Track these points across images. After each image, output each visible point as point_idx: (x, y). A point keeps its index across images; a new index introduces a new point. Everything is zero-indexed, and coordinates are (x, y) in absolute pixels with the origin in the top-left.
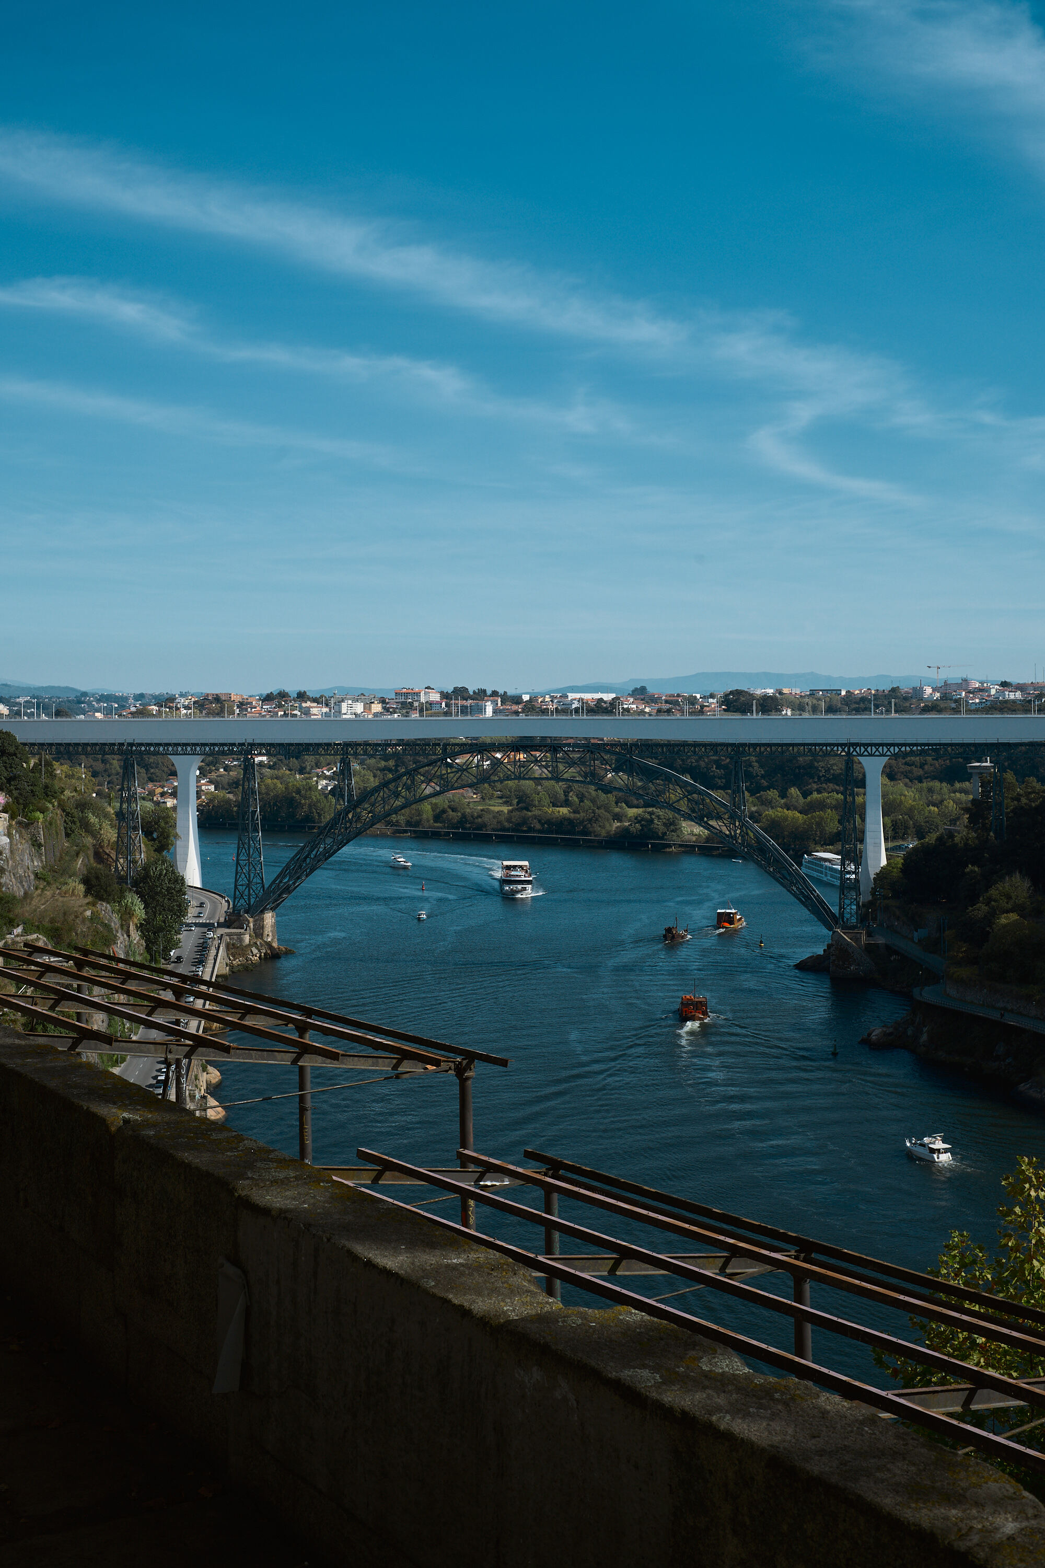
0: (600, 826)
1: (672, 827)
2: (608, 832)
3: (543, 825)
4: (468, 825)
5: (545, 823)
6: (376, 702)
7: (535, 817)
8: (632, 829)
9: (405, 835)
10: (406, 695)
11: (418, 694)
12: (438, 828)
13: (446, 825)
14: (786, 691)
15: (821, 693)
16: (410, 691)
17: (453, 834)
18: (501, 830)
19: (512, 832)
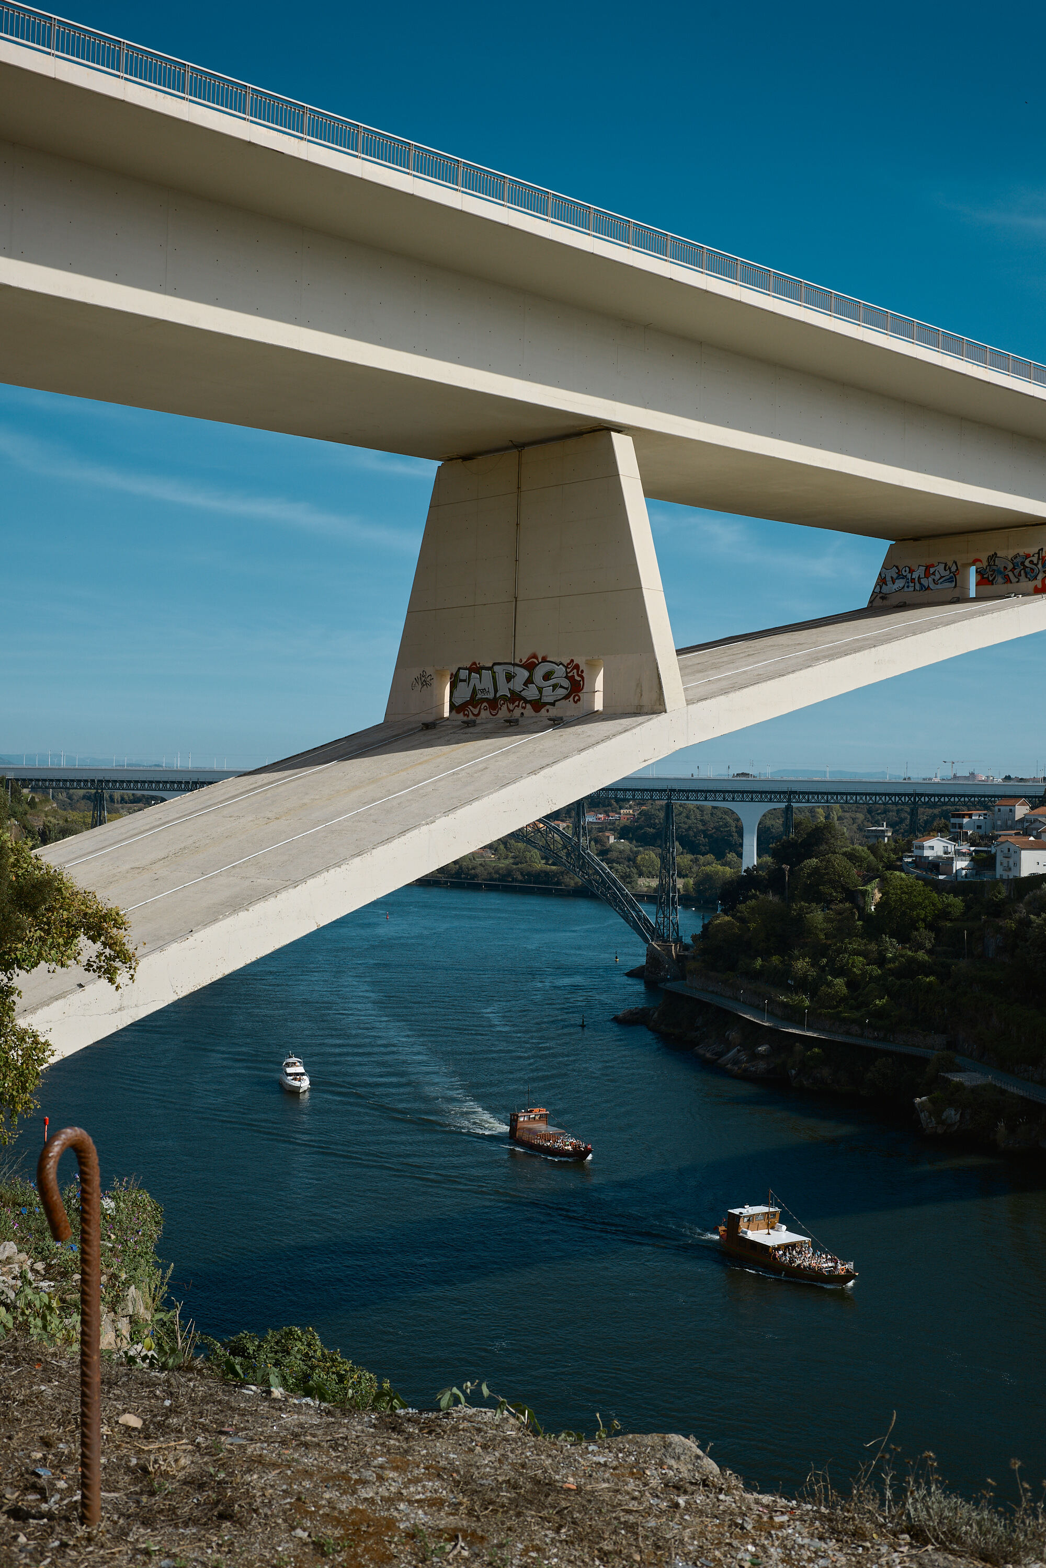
0: (570, 878)
1: (628, 880)
2: (576, 883)
3: (524, 876)
7: (521, 871)
17: (450, 882)
18: (490, 880)
19: (499, 881)
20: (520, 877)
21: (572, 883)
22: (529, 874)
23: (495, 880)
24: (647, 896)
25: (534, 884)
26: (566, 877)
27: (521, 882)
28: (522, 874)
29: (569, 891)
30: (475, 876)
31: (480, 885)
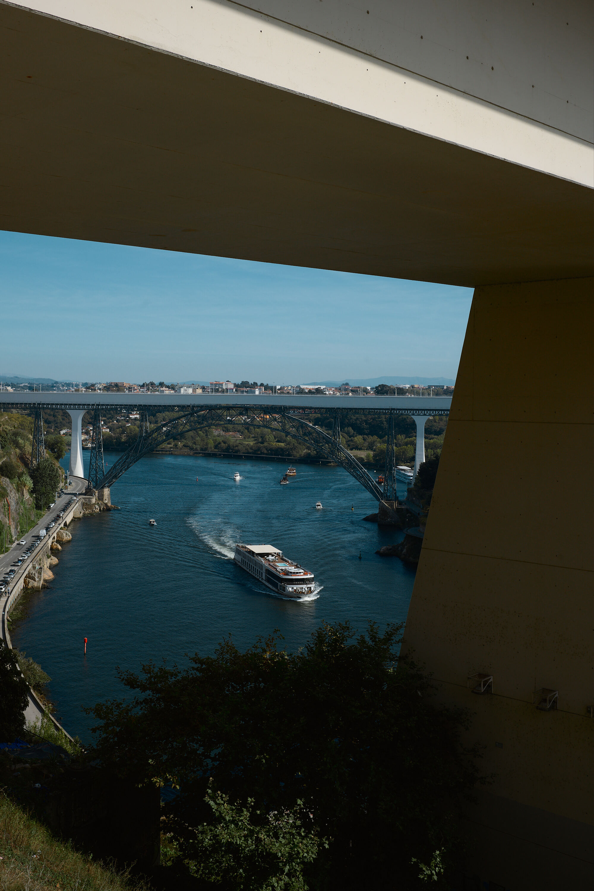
0: (296, 452)
2: (300, 455)
3: (268, 451)
4: (231, 451)
5: (270, 450)
6: (199, 388)
7: (265, 447)
8: (312, 454)
9: (199, 455)
11: (222, 384)
12: (215, 452)
13: (220, 450)
14: (416, 386)
15: (433, 387)
16: (217, 383)
17: (223, 455)
20: (266, 452)
21: (298, 455)
26: (294, 451)
28: (266, 449)
29: (296, 460)
30: (237, 452)
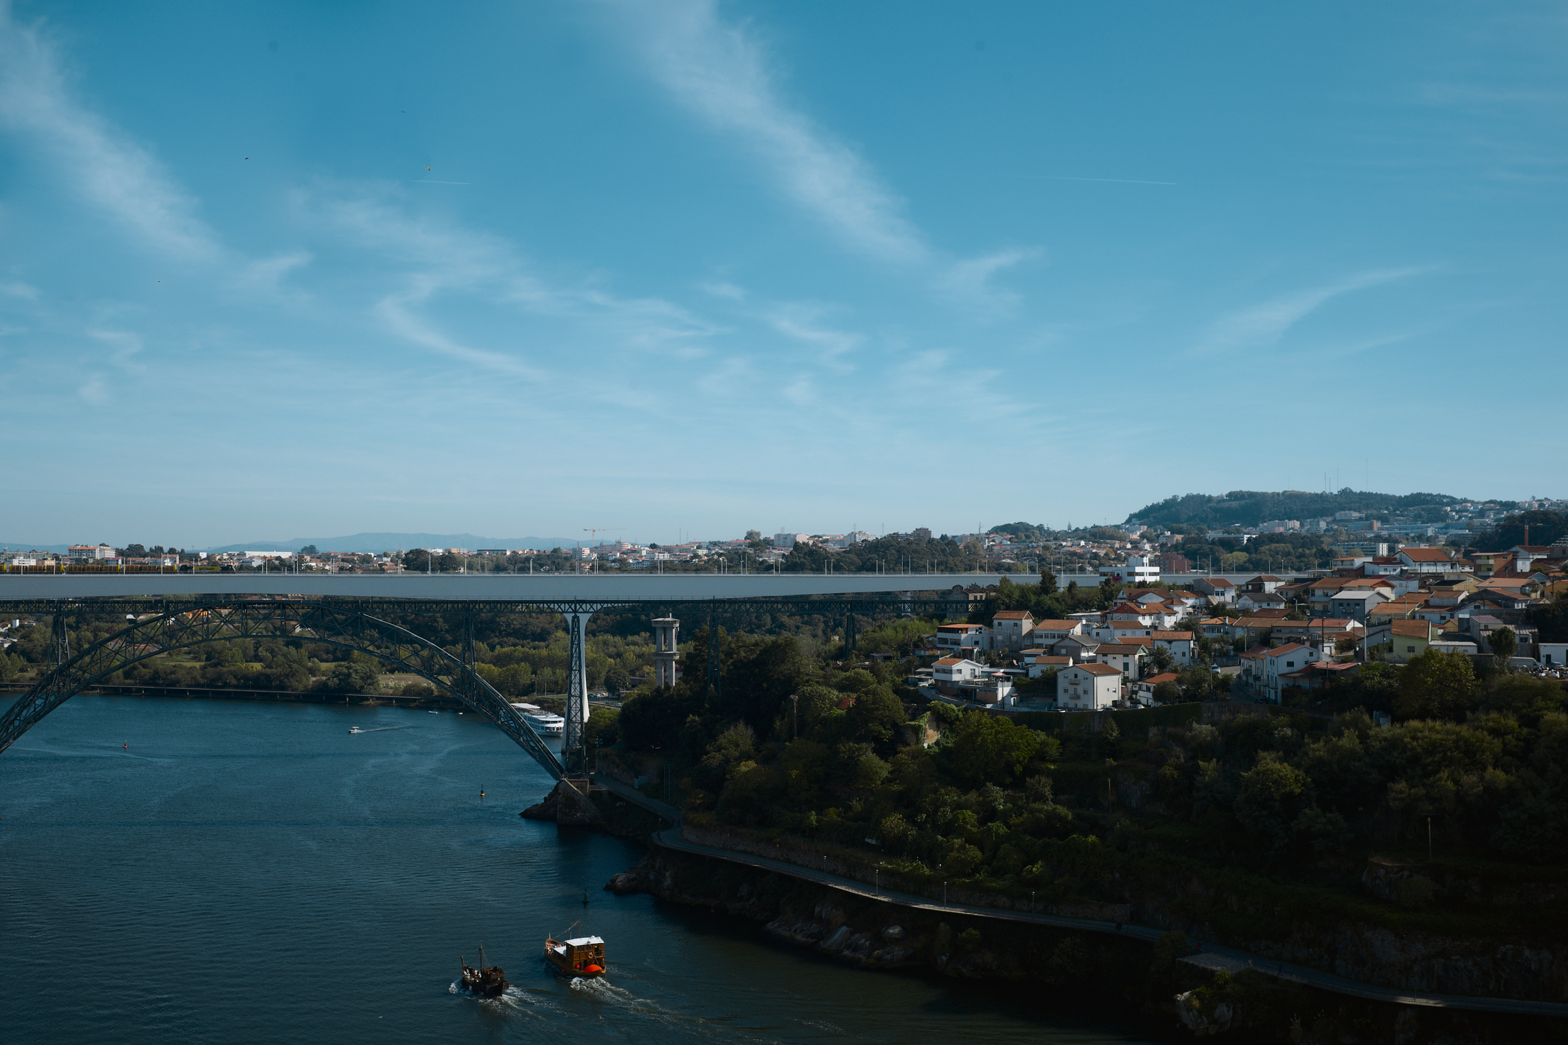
0: (297, 681)
1: (369, 681)
2: (305, 687)
3: (238, 680)
4: (161, 682)
5: (241, 678)
6: (49, 559)
7: (231, 673)
10: (81, 552)
11: (93, 551)
13: (138, 681)
14: (454, 550)
15: (488, 553)
16: (84, 548)
17: (145, 690)
18: (195, 686)
19: (207, 687)
20: (234, 682)
21: (301, 687)
22: (246, 677)
23: (203, 686)
24: (396, 699)
25: (252, 689)
26: (292, 680)
27: (235, 687)
28: (235, 677)
29: (297, 696)
30: (174, 683)
31: (185, 692)
